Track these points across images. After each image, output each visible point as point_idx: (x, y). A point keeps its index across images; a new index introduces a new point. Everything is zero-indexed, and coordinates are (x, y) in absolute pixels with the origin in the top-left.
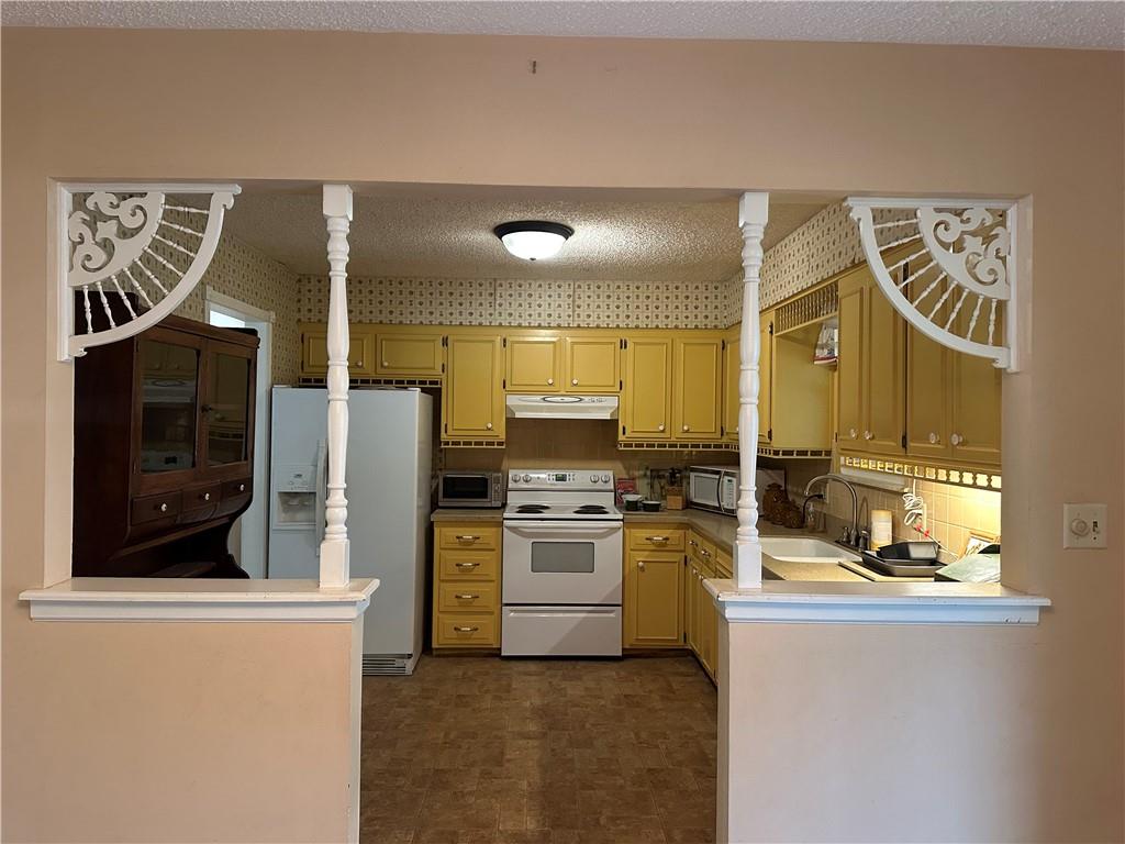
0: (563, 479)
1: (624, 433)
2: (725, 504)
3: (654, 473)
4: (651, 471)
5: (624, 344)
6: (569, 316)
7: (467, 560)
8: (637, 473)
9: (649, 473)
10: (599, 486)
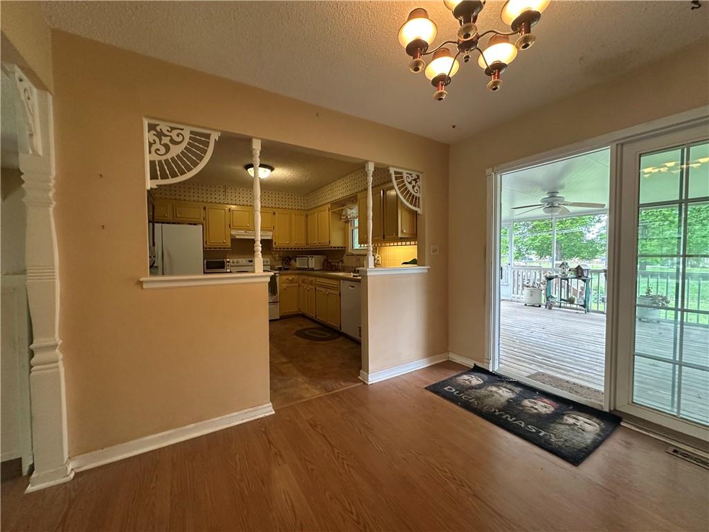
0: (251, 261)
1: (275, 244)
4: (282, 257)
5: (274, 214)
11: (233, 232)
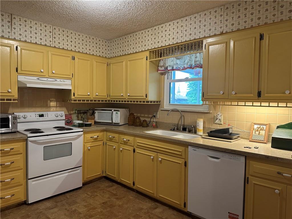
0: (42, 116)
1: (74, 95)
2: (114, 121)
3: (79, 112)
4: (78, 111)
5: (74, 58)
6: (50, 41)
7: (7, 161)
8: (72, 112)
9: (77, 112)
10: (59, 118)
11: (21, 78)
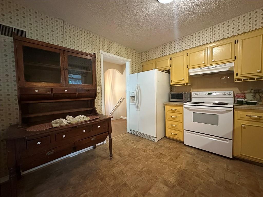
1: (237, 75)
5: (237, 42)
6: (211, 39)
7: (174, 115)
8: (246, 92)
9: (253, 91)
10: (227, 96)
11: (191, 71)
